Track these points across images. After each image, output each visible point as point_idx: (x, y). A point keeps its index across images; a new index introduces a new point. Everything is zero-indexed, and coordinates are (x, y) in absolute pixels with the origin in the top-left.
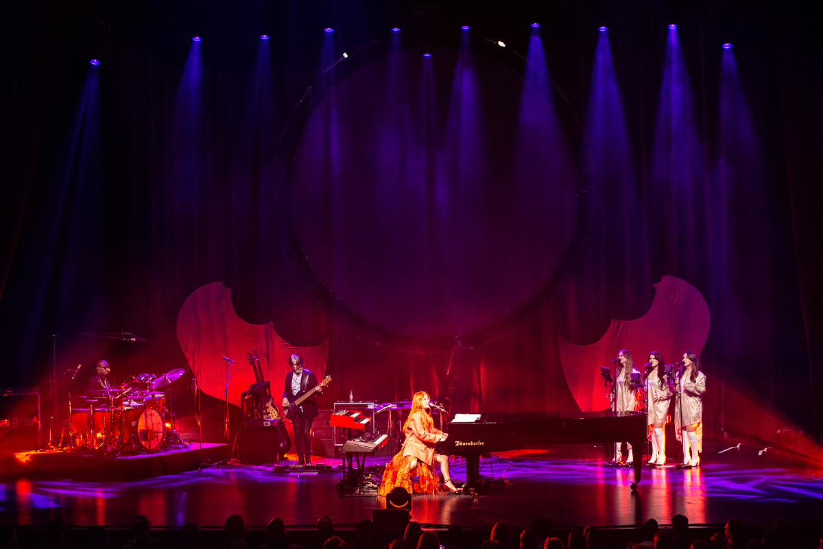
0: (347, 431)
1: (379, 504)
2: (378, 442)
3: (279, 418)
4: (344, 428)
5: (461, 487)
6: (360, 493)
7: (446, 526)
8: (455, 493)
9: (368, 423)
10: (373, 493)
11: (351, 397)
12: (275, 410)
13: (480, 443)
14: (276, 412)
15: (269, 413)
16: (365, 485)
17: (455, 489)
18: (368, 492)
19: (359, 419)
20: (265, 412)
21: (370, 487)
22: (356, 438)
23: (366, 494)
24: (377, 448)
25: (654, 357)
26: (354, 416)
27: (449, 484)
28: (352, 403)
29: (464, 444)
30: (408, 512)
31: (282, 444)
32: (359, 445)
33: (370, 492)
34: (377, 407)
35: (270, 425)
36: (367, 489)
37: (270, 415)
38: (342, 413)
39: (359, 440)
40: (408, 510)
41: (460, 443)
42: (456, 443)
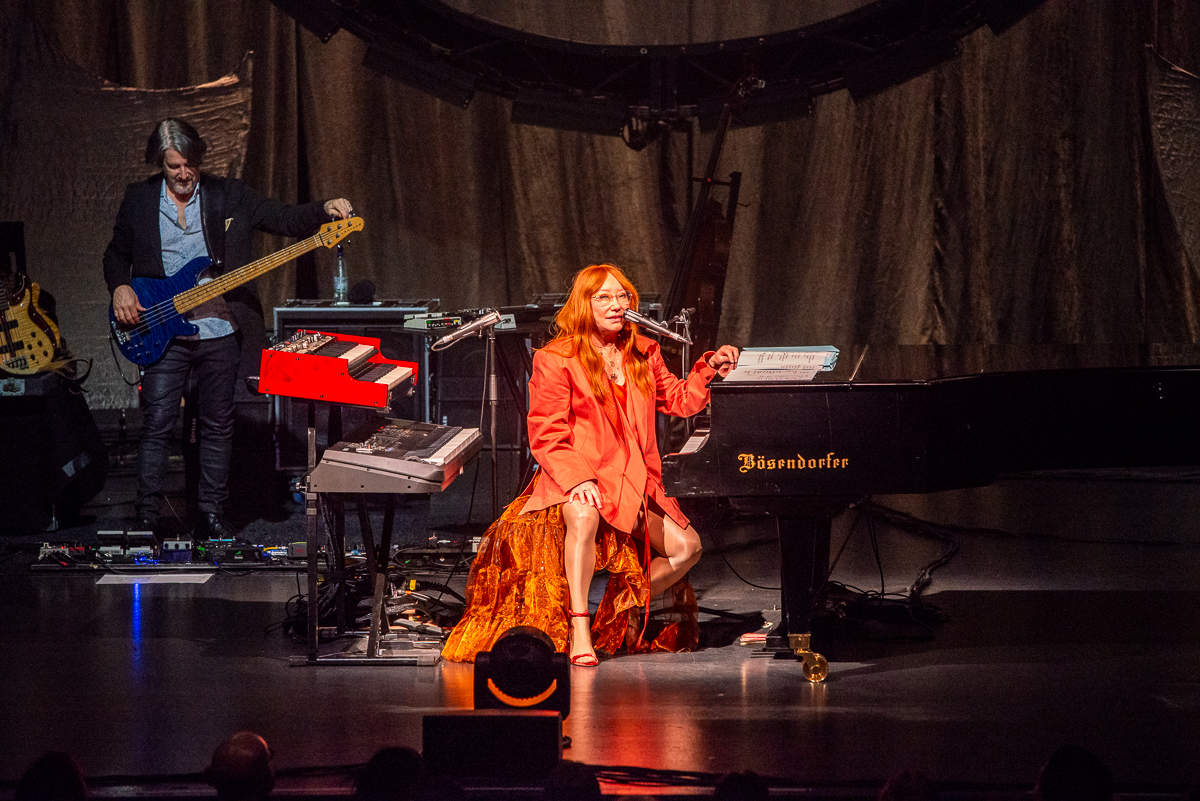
0: (324, 416)
1: (443, 691)
2: (440, 458)
3: (61, 364)
4: (312, 403)
6: (371, 652)
9: (405, 384)
10: (420, 650)
11: (341, 285)
12: (41, 335)
13: (830, 461)
14: (47, 342)
15: (20, 345)
16: (393, 618)
18: (406, 646)
19: (367, 365)
20: (4, 341)
21: (410, 629)
22: (360, 439)
23: (398, 654)
24: (438, 477)
26: (355, 354)
28: (342, 306)
29: (771, 465)
30: (555, 724)
31: (70, 464)
32: (369, 468)
33: (411, 646)
34: (441, 321)
35: (23, 390)
36: (399, 637)
37: (26, 352)
38: (305, 345)
39: (369, 450)
40: (556, 714)
41: (756, 460)
42: (742, 463)
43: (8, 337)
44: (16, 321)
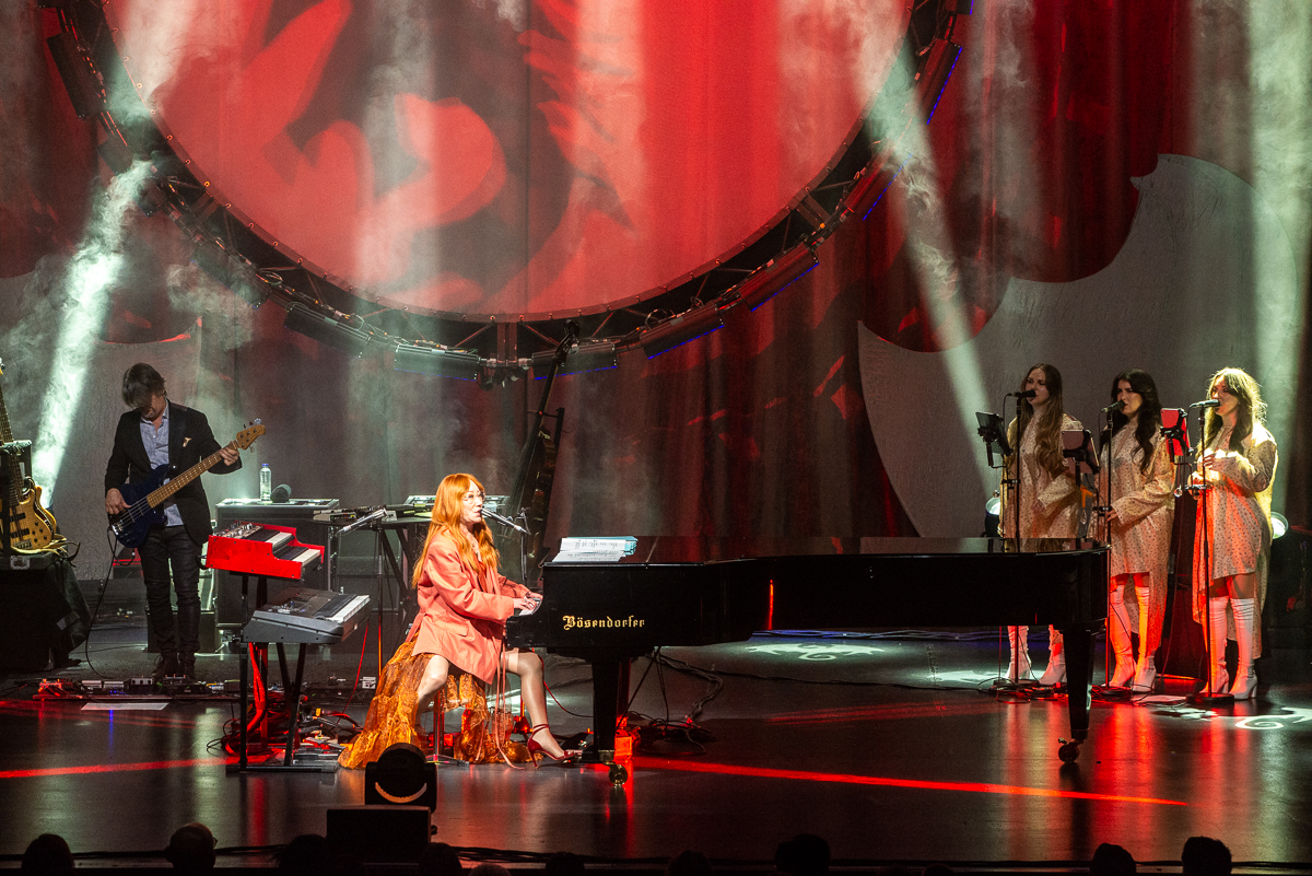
0: (253, 583)
1: (342, 792)
2: (340, 617)
4: (245, 576)
5: (577, 748)
6: (288, 760)
7: (536, 857)
8: (560, 764)
9: (314, 562)
10: (325, 761)
11: (265, 488)
12: (42, 525)
13: (632, 622)
14: (46, 529)
15: (26, 532)
16: (303, 736)
17: (559, 753)
18: (313, 758)
19: (291, 547)
20: (13, 528)
21: (316, 745)
22: (281, 603)
23: (307, 764)
24: (339, 632)
25: (1128, 385)
26: (277, 540)
27: (543, 738)
28: (266, 504)
29: (588, 624)
30: (425, 816)
31: (63, 620)
32: (287, 624)
33: (318, 758)
34: (340, 516)
35: (28, 565)
36: (308, 751)
37: (30, 537)
38: (240, 532)
39: (287, 611)
40: (427, 808)
41: (576, 620)
42: (566, 622)
43: (17, 525)
44: (24, 514)
